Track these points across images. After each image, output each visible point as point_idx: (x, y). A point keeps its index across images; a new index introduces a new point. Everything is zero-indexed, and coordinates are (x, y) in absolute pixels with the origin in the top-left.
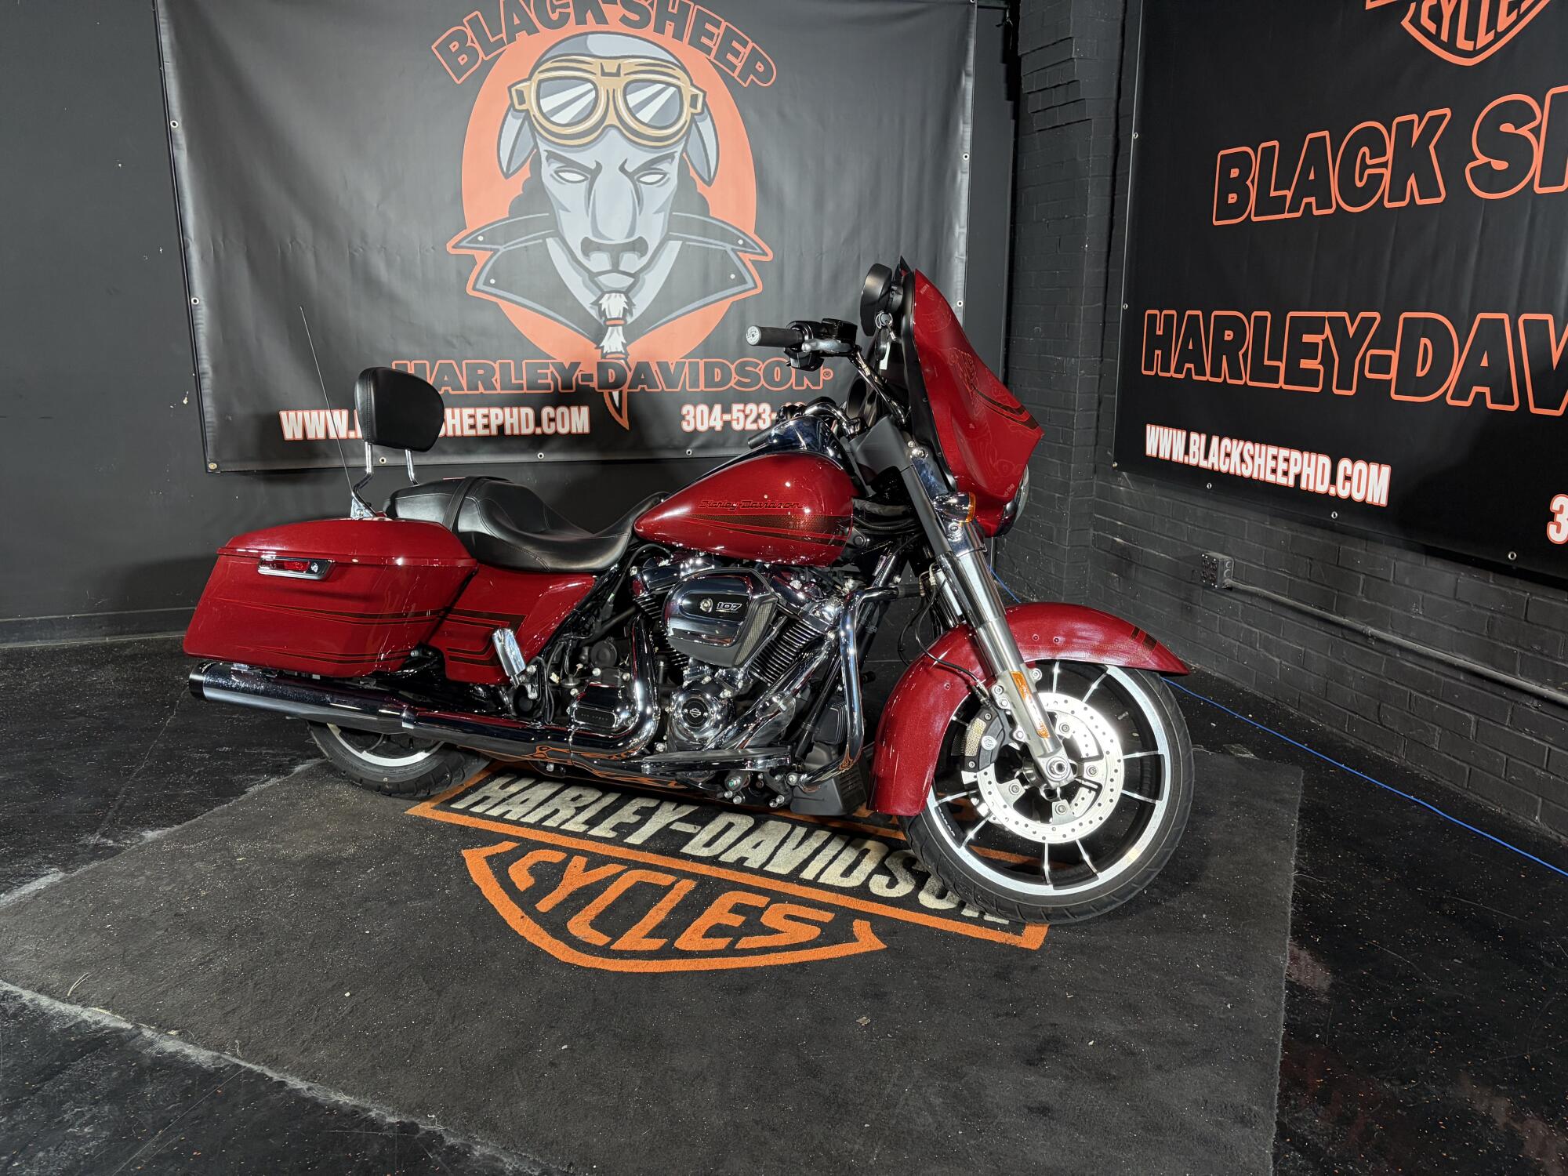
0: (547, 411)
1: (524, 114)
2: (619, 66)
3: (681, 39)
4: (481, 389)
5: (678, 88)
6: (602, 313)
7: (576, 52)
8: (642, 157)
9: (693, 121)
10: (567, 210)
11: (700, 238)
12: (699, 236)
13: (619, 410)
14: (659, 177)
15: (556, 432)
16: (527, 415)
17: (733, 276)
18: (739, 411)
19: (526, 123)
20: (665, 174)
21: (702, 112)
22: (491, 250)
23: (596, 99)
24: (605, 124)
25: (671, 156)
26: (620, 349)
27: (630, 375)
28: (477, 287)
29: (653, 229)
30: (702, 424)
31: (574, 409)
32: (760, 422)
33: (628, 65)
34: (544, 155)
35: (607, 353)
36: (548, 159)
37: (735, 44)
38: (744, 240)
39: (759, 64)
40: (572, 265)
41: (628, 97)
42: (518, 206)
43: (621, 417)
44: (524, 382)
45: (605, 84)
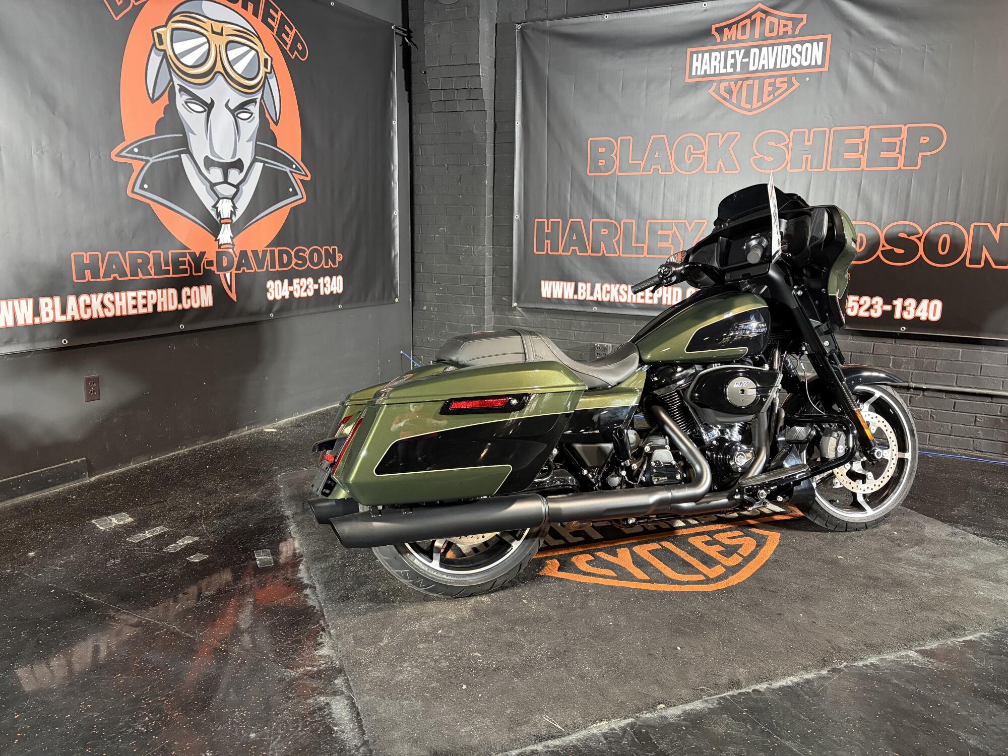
0: (186, 290)
1: (162, 53)
2: (222, 27)
3: (257, 16)
4: (141, 276)
5: (257, 51)
6: (218, 214)
7: (195, 12)
8: (240, 99)
9: (266, 77)
10: (193, 133)
11: (273, 162)
12: (272, 160)
13: (230, 287)
14: (250, 115)
15: (191, 307)
16: (172, 294)
17: (291, 190)
18: (297, 284)
19: (165, 60)
20: (252, 114)
21: (270, 73)
22: (142, 160)
23: (209, 50)
24: (214, 71)
25: (254, 101)
26: (230, 241)
27: (236, 260)
28: (135, 190)
29: (246, 153)
30: (278, 294)
31: (202, 288)
32: (308, 290)
33: (228, 29)
34: (177, 88)
35: (221, 245)
36: (180, 92)
37: (286, 27)
38: (296, 166)
39: (299, 44)
40: (198, 175)
41: (228, 52)
42: (160, 126)
43: (231, 292)
44: (170, 268)
45: (215, 39)
